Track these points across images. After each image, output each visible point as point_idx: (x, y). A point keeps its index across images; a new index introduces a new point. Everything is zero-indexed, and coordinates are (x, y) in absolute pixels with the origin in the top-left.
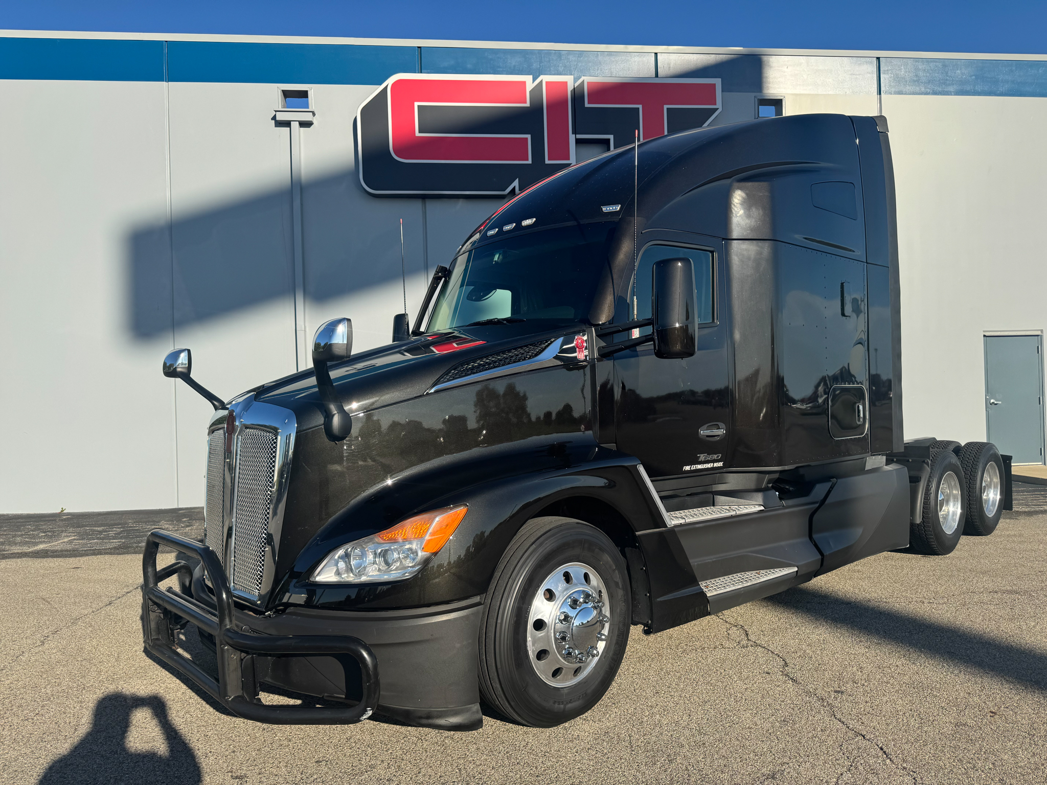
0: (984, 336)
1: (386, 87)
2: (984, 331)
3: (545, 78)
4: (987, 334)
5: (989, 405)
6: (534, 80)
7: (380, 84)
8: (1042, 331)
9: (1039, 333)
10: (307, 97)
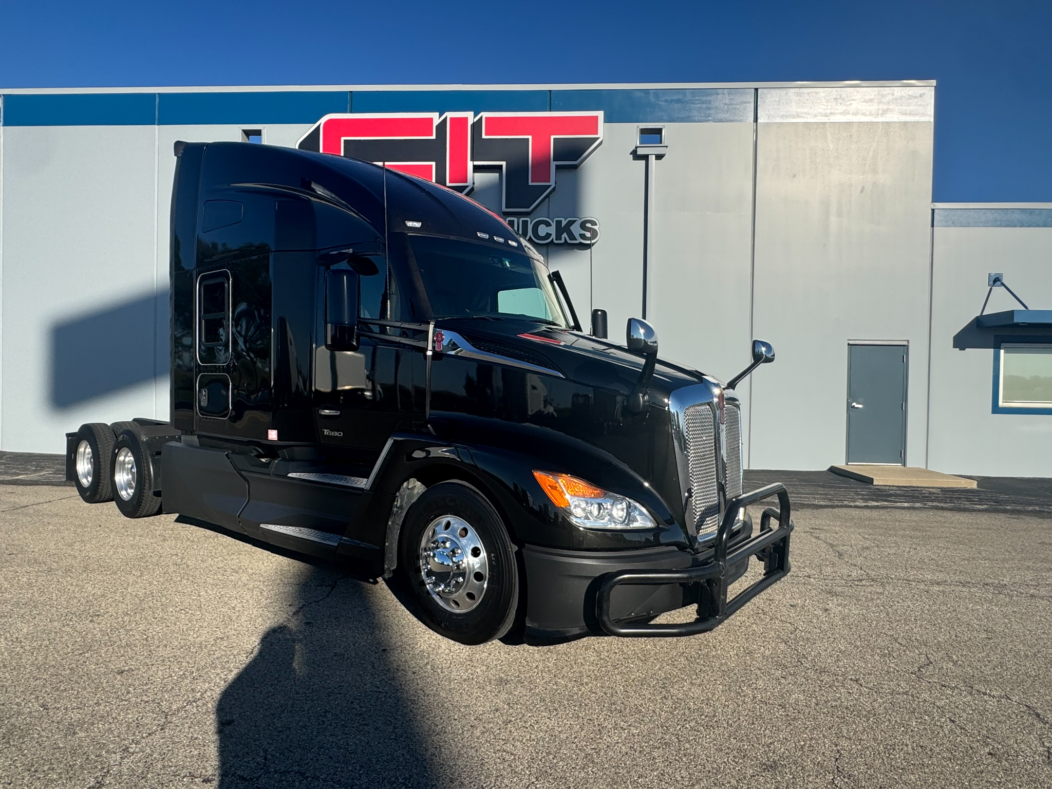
0: (849, 344)
1: (319, 127)
2: (849, 340)
3: (449, 115)
4: (851, 342)
5: (850, 408)
6: (440, 116)
7: (315, 123)
8: (908, 341)
9: (905, 343)
10: (261, 135)
